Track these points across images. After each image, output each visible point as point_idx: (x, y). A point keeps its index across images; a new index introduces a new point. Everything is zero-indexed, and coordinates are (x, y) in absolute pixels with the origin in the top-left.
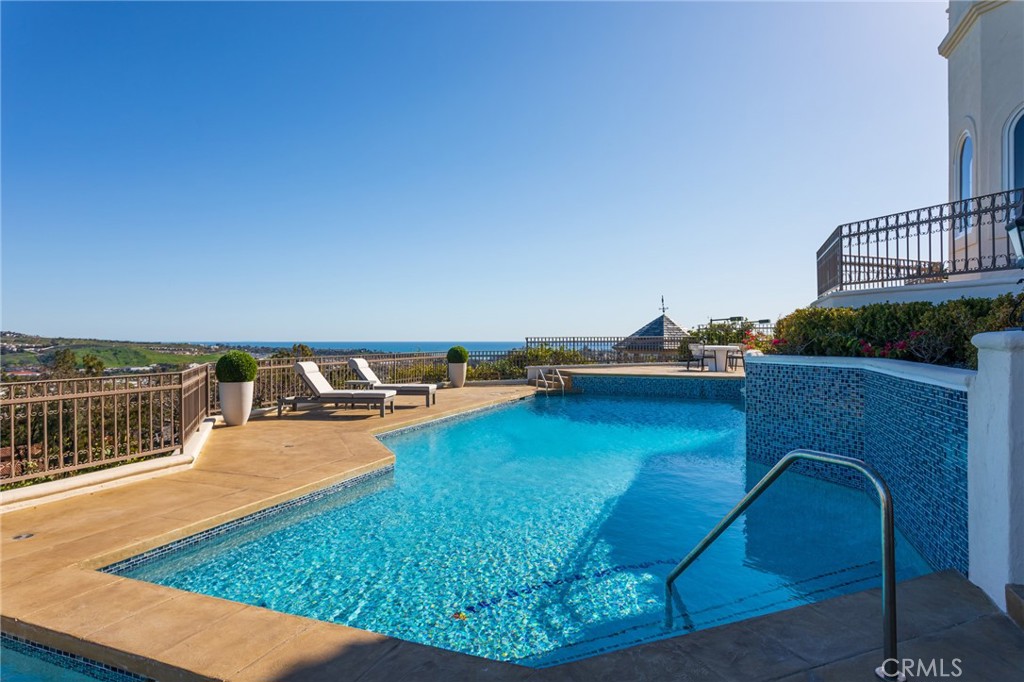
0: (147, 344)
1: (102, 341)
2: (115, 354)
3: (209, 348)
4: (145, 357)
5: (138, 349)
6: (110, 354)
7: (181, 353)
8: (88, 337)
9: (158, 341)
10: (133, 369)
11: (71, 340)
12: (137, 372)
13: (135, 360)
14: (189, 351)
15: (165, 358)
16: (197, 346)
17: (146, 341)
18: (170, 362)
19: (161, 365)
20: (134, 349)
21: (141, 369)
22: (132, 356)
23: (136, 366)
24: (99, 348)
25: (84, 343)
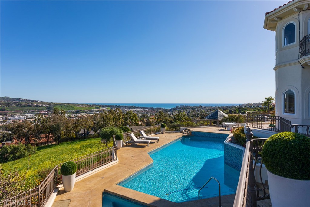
0: (74, 104)
1: (62, 103)
2: (66, 107)
3: (91, 105)
4: (74, 108)
5: (72, 105)
6: (64, 107)
7: (83, 107)
8: (59, 102)
9: (77, 103)
10: (71, 111)
11: (55, 103)
12: (72, 112)
13: (71, 109)
14: (85, 106)
15: (79, 108)
16: (87, 105)
17: (74, 103)
18: (80, 109)
19: (78, 110)
20: (71, 105)
21: (73, 111)
22: (70, 108)
23: (71, 110)
24: (62, 105)
25: (58, 104)
